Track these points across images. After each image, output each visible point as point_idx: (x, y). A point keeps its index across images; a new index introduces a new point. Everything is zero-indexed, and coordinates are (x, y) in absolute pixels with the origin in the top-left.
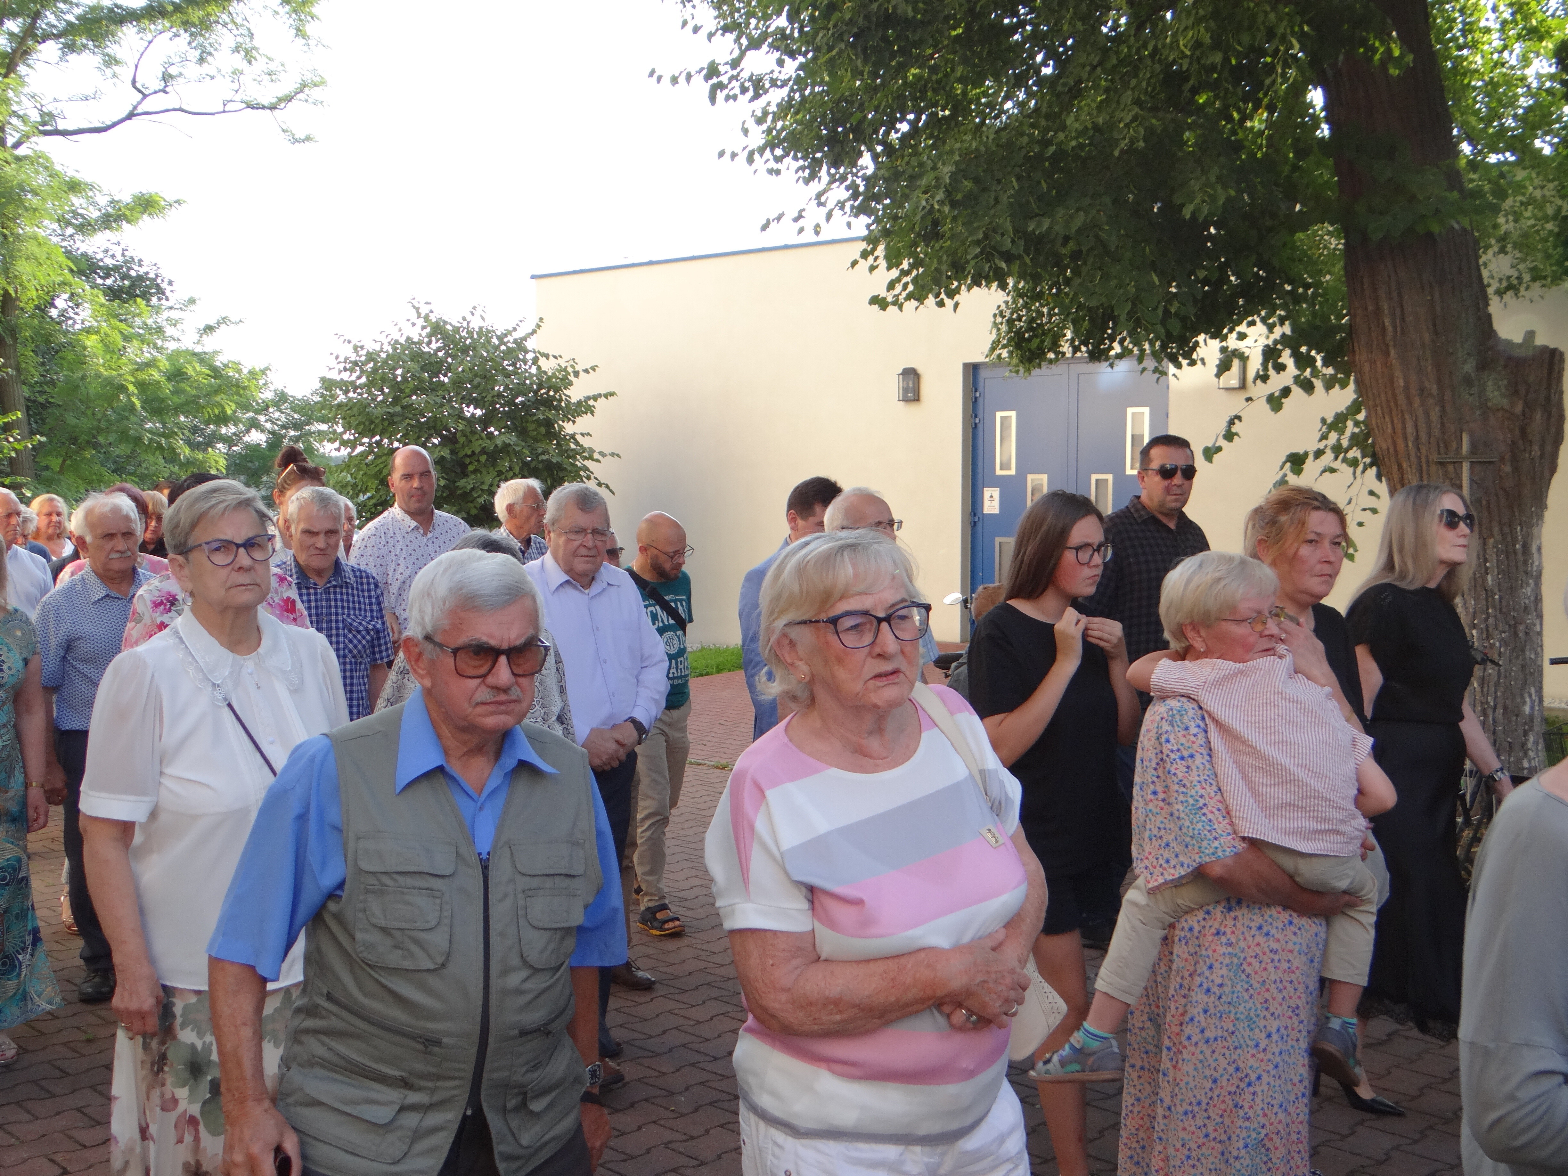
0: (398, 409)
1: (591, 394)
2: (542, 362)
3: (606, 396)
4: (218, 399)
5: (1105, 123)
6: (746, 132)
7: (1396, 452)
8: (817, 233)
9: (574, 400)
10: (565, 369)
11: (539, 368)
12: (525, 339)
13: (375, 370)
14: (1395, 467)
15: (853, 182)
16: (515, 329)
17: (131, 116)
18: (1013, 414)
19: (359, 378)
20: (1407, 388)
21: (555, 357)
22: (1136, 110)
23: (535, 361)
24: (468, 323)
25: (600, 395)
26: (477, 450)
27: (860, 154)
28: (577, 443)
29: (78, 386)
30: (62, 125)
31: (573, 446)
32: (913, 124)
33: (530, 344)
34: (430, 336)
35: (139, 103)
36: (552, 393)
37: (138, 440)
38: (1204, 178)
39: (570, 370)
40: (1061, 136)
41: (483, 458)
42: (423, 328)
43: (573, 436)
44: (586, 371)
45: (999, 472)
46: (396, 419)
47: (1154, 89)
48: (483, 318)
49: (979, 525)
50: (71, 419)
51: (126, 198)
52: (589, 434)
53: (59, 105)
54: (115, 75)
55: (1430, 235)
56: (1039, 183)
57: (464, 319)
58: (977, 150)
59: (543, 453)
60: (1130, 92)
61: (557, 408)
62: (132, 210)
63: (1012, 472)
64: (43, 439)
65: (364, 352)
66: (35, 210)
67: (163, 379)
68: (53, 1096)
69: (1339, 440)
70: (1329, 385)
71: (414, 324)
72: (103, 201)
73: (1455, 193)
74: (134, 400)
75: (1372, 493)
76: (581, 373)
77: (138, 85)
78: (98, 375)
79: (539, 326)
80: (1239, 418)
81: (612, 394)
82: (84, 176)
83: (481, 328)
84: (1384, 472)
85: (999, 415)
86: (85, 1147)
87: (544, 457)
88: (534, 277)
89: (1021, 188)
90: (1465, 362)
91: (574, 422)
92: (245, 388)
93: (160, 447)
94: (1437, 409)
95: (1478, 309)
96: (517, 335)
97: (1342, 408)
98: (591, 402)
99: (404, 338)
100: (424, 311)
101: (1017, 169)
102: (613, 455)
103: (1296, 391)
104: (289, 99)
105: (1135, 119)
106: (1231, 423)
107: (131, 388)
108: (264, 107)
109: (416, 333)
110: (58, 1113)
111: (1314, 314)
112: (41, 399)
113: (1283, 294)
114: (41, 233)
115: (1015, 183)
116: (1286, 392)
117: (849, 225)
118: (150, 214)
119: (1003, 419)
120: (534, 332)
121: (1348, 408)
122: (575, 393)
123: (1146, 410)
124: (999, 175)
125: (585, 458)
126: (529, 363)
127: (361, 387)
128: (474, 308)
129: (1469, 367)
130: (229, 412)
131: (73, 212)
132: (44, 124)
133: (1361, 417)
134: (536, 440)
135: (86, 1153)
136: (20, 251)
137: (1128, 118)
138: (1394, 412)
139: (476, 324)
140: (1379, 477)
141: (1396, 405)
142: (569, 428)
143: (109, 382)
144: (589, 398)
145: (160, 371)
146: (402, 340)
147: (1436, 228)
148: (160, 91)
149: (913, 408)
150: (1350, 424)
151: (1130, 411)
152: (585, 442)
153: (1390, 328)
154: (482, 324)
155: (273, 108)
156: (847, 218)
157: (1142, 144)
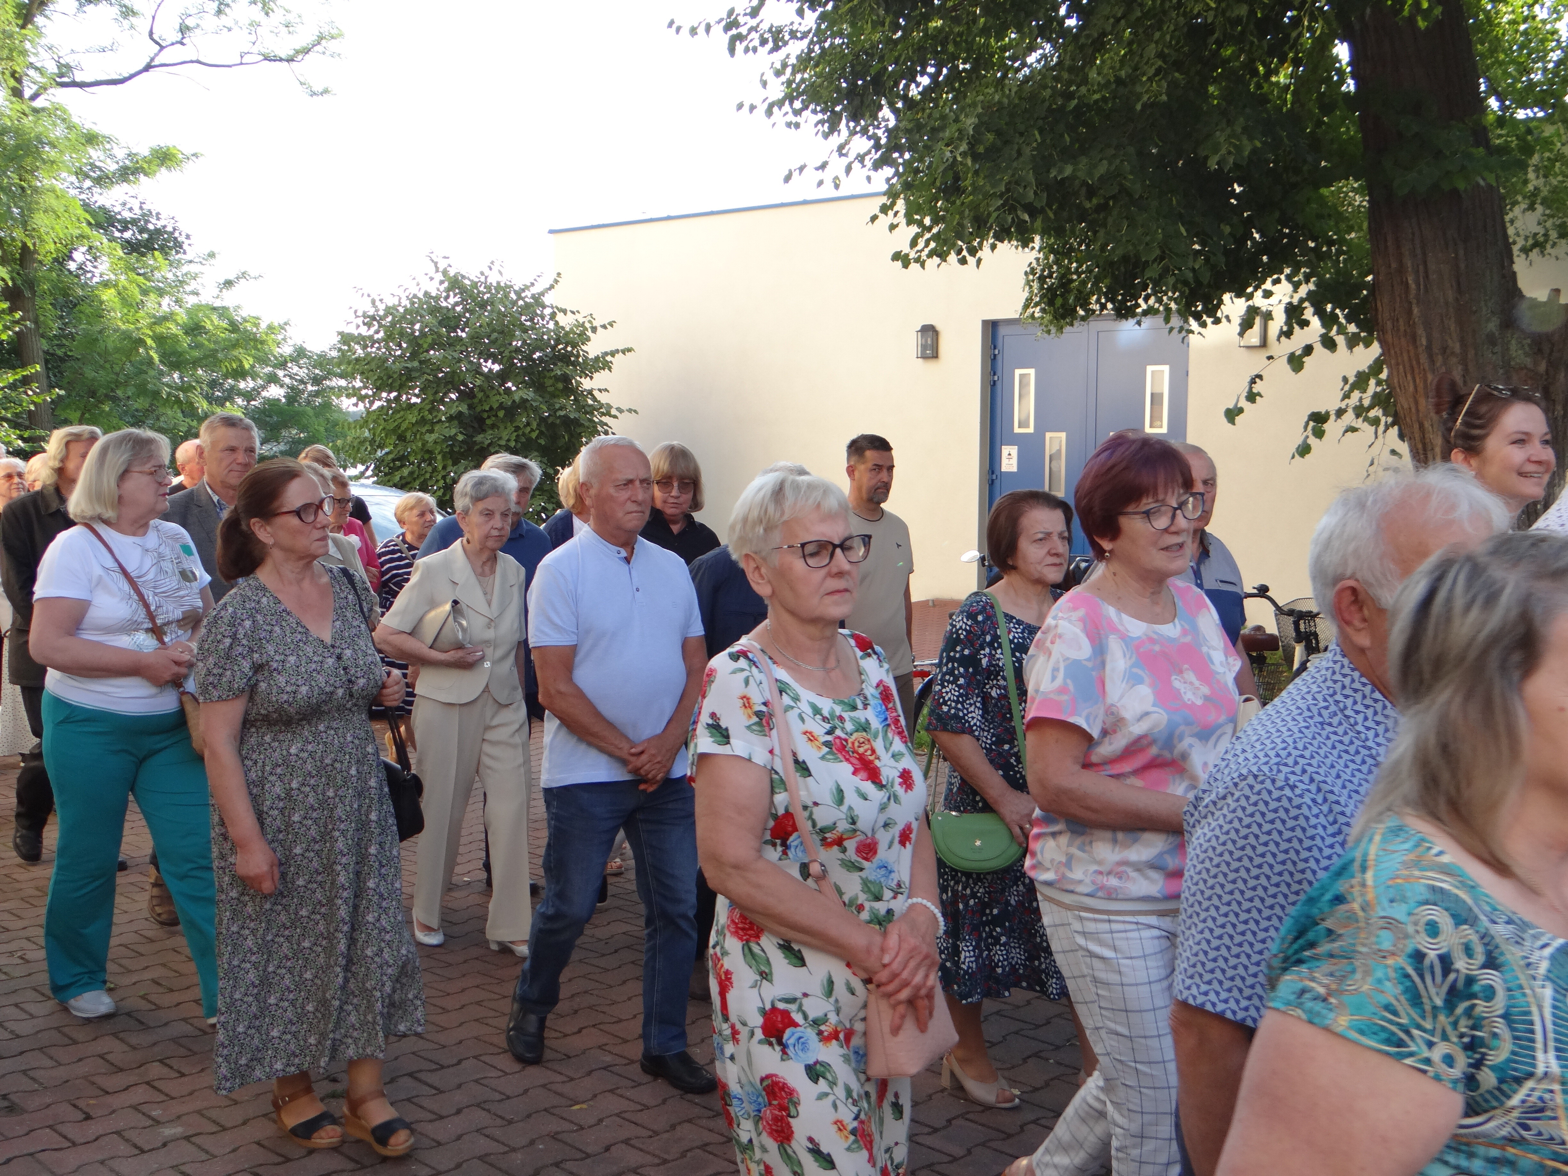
0: (416, 364)
1: (608, 349)
2: (560, 317)
3: (623, 352)
4: (235, 353)
5: (1128, 76)
6: (764, 84)
7: (1418, 411)
8: (837, 187)
9: (591, 356)
10: (583, 325)
11: (557, 323)
12: (542, 294)
13: (393, 324)
14: (1416, 426)
15: (875, 134)
16: (533, 284)
17: (148, 68)
18: (1032, 372)
19: (377, 332)
20: (1429, 347)
21: (573, 313)
22: (1160, 63)
23: (553, 316)
24: (486, 278)
25: (617, 351)
26: (495, 406)
27: (880, 108)
28: (594, 399)
29: (97, 340)
30: (79, 77)
31: (590, 402)
32: (934, 77)
33: (547, 299)
34: (448, 290)
35: (156, 55)
36: (569, 349)
37: (156, 394)
38: (1228, 131)
39: (588, 325)
40: (1083, 90)
41: (501, 414)
42: (442, 282)
43: (590, 392)
44: (604, 327)
45: (1017, 430)
46: (414, 374)
47: (1178, 43)
48: (501, 273)
49: (997, 483)
50: (89, 373)
51: (144, 151)
52: (606, 390)
53: (76, 57)
54: (132, 27)
55: (1455, 192)
56: (1062, 136)
57: (482, 273)
58: (999, 102)
59: (561, 409)
60: (1153, 45)
61: (575, 364)
62: (149, 162)
63: (1031, 430)
64: (62, 392)
65: (382, 307)
66: (53, 162)
67: (180, 333)
68: (75, 1042)
69: (1361, 399)
70: (1353, 342)
71: (432, 279)
72: (120, 154)
73: (1481, 149)
74: (152, 353)
75: (1393, 452)
76: (599, 330)
77: (155, 37)
78: (116, 330)
79: (556, 281)
80: (1260, 377)
81: (629, 350)
82: (100, 129)
83: (499, 283)
84: (1406, 431)
85: (1018, 372)
86: (107, 1093)
87: (562, 413)
88: (551, 232)
89: (1043, 141)
90: (1488, 320)
91: (592, 378)
92: (262, 342)
93: (178, 401)
94: (1460, 367)
95: (1503, 267)
96: (535, 290)
97: (1364, 367)
98: (609, 358)
99: (422, 292)
100: (442, 266)
101: (1040, 122)
102: (630, 411)
103: (1318, 348)
104: (306, 51)
105: (1158, 71)
106: (1253, 382)
107: (149, 342)
108: (281, 60)
109: (434, 288)
110: (80, 1060)
111: (1338, 271)
112: (60, 352)
113: (1306, 251)
114: (58, 185)
115: (1038, 136)
116: (1308, 350)
117: (869, 179)
118: (169, 168)
119: (1021, 376)
120: (552, 287)
121: (1370, 367)
122: (593, 349)
123: (1166, 368)
124: (1022, 128)
125: (603, 414)
126: (547, 318)
127: (378, 341)
128: (492, 262)
129: (1492, 326)
130: (247, 366)
131: (91, 164)
132: (61, 75)
133: (1384, 375)
134: (553, 396)
135: (109, 1099)
136: (38, 203)
137: (1151, 71)
138: (1416, 371)
139: (493, 279)
140: (1402, 436)
141: (1418, 363)
142: (586, 384)
143: (126, 335)
144: (606, 354)
145: (178, 324)
146: (421, 295)
147: (1461, 185)
148: (177, 42)
149: (931, 365)
150: (1372, 382)
151: (1150, 369)
152: (602, 398)
153: (1413, 286)
154: (499, 278)
155: (290, 60)
156: (865, 172)
157: (1164, 98)
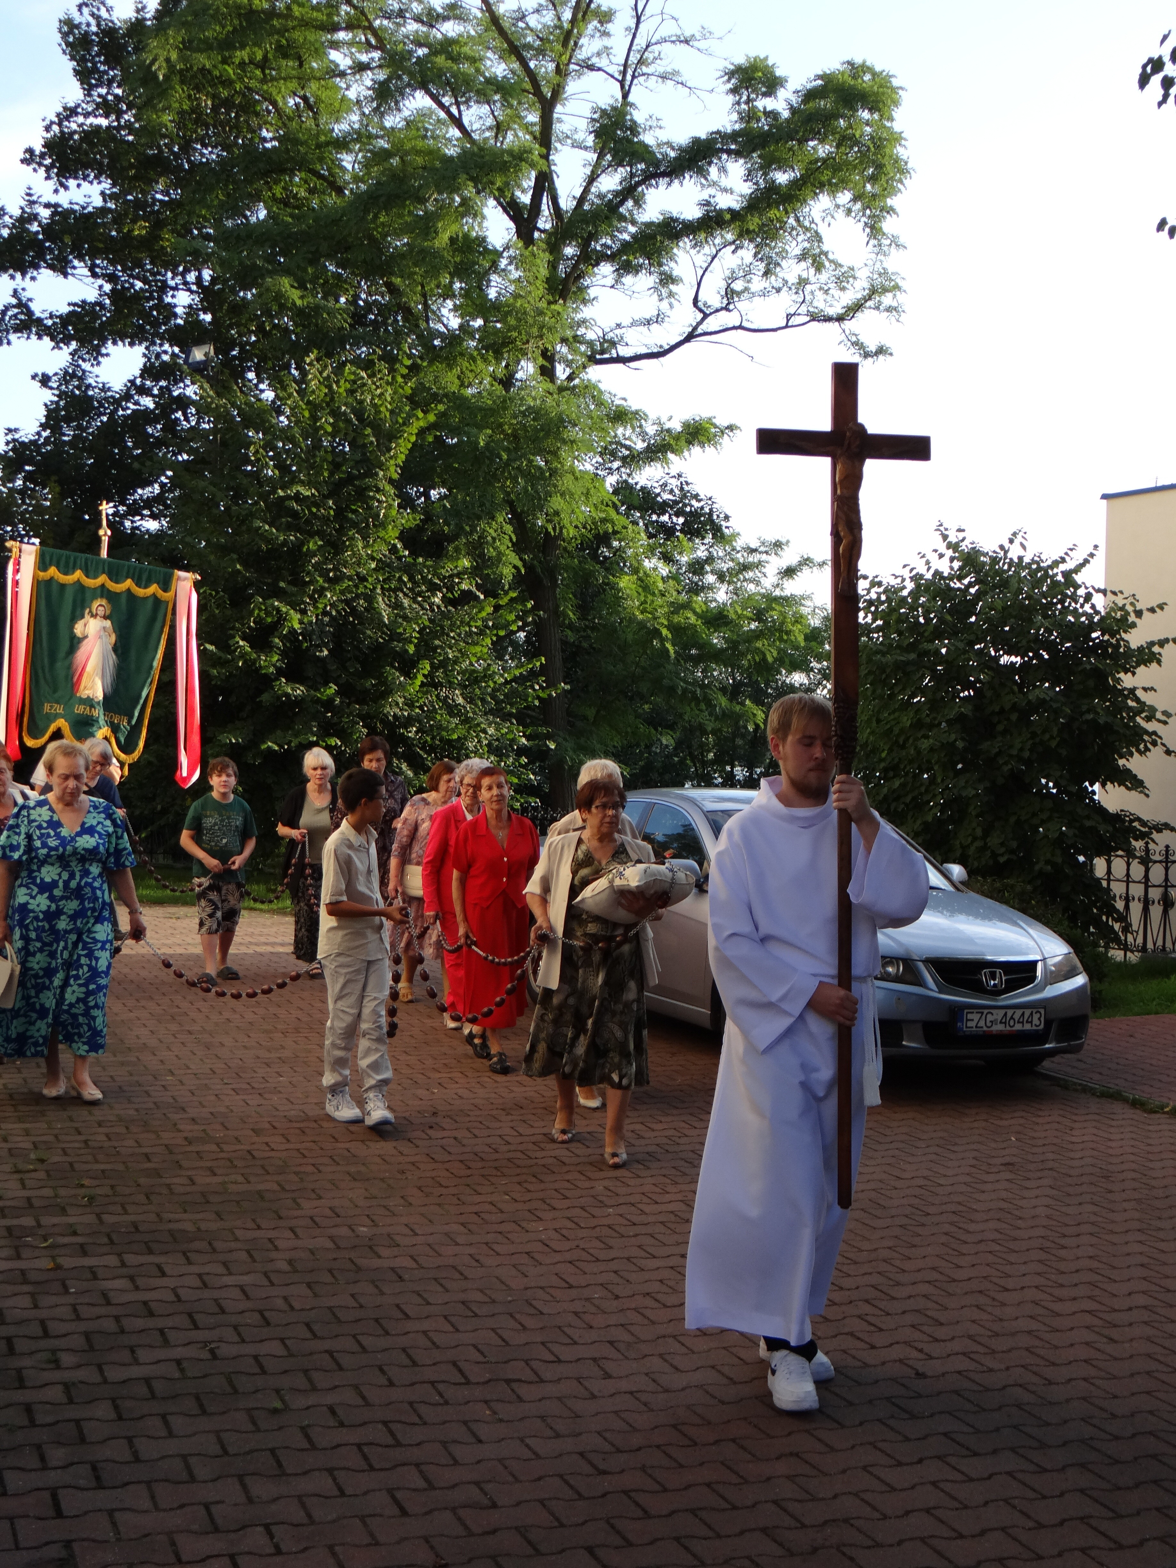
0: (913, 656)
1: (1156, 638)
2: (1097, 599)
9: (1134, 646)
10: (1122, 608)
12: (1075, 571)
17: (690, 337)
21: (1114, 593)
24: (1006, 552)
25: (1167, 641)
26: (1007, 707)
28: (1137, 700)
29: (616, 631)
31: (1131, 703)
35: (699, 323)
36: (1106, 637)
37: (672, 689)
39: (1129, 608)
41: (1014, 717)
43: (1132, 691)
44: (1152, 610)
48: (1023, 547)
50: (607, 666)
51: (676, 426)
52: (1152, 689)
53: (618, 332)
54: (671, 294)
57: (1002, 547)
61: (1115, 656)
62: (677, 437)
64: (568, 687)
72: (651, 430)
74: (669, 646)
76: (1146, 614)
77: (700, 304)
78: (632, 619)
79: (1092, 555)
83: (1020, 558)
87: (1090, 716)
88: (1105, 497)
91: (1134, 674)
93: (695, 698)
96: (1063, 567)
98: (1156, 649)
99: (932, 571)
100: (953, 539)
104: (856, 308)
107: (665, 632)
108: (828, 319)
109: (944, 567)
118: (702, 445)
120: (1086, 562)
122: (1135, 639)
125: (1148, 719)
126: (1081, 600)
128: (1015, 534)
130: (770, 659)
131: (619, 443)
132: (602, 352)
139: (1014, 553)
142: (1127, 681)
143: (643, 626)
144: (1152, 644)
146: (929, 576)
148: (722, 309)
152: (1146, 698)
154: (1021, 553)
155: (840, 319)
